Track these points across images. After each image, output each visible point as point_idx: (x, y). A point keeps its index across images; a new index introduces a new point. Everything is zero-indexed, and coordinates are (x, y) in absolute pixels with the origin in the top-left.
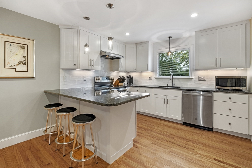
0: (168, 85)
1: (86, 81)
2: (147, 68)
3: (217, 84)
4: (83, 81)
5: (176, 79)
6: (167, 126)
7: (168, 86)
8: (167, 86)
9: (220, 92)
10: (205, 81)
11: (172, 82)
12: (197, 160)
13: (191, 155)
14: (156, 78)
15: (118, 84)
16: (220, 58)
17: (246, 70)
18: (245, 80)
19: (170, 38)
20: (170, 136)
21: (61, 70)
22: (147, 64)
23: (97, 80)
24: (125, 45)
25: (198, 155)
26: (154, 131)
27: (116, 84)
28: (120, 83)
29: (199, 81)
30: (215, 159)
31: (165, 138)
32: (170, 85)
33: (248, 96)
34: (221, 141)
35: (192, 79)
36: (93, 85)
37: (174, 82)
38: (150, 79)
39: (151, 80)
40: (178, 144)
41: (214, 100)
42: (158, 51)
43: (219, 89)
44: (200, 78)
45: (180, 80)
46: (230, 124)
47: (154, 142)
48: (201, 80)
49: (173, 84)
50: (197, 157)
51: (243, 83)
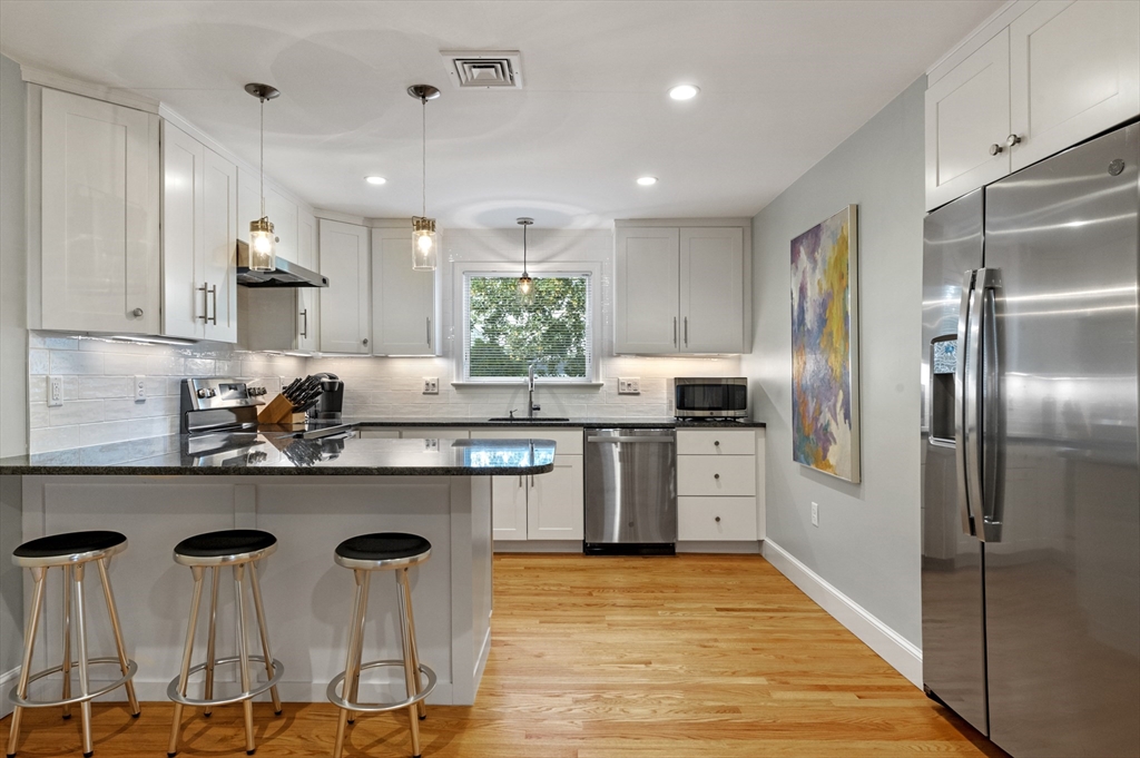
0: (515, 416)
1: (143, 401)
2: (429, 341)
3: (682, 403)
4: (133, 403)
5: (542, 391)
6: (543, 569)
7: (512, 419)
8: (508, 416)
9: (688, 426)
10: (638, 394)
11: (531, 403)
12: (686, 622)
13: (664, 616)
14: (458, 387)
15: (287, 415)
16: (686, 322)
17: (740, 359)
18: (744, 388)
19: (525, 222)
20: (576, 591)
21: (34, 341)
22: (429, 323)
23: (200, 396)
24: (318, 220)
25: (680, 613)
26: (513, 591)
27: (276, 419)
28: (295, 410)
29: (620, 394)
30: (718, 610)
31: (563, 599)
32: (521, 412)
33: (753, 433)
34: (708, 572)
35: (598, 387)
36: (172, 426)
37: (535, 403)
38: (431, 390)
39: (437, 394)
40: (614, 605)
41: (678, 452)
42: (468, 267)
43: (684, 418)
44: (623, 384)
45: (555, 391)
46: (718, 519)
47: (544, 619)
48: (627, 391)
49: (534, 408)
50: (679, 616)
51: (738, 397)
